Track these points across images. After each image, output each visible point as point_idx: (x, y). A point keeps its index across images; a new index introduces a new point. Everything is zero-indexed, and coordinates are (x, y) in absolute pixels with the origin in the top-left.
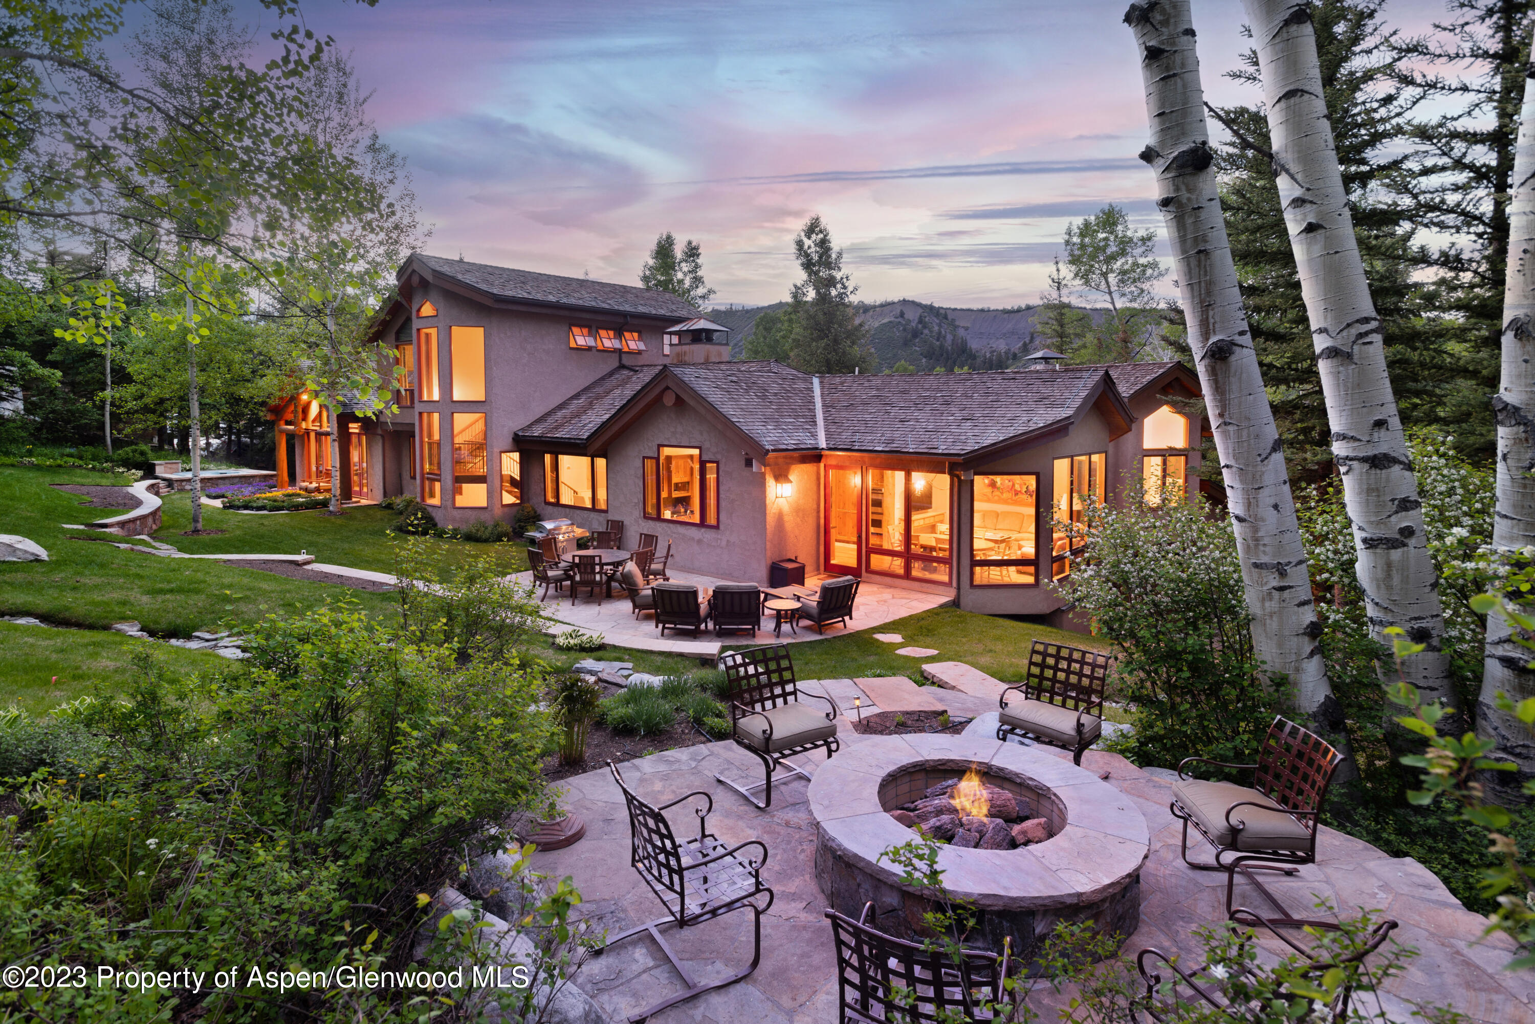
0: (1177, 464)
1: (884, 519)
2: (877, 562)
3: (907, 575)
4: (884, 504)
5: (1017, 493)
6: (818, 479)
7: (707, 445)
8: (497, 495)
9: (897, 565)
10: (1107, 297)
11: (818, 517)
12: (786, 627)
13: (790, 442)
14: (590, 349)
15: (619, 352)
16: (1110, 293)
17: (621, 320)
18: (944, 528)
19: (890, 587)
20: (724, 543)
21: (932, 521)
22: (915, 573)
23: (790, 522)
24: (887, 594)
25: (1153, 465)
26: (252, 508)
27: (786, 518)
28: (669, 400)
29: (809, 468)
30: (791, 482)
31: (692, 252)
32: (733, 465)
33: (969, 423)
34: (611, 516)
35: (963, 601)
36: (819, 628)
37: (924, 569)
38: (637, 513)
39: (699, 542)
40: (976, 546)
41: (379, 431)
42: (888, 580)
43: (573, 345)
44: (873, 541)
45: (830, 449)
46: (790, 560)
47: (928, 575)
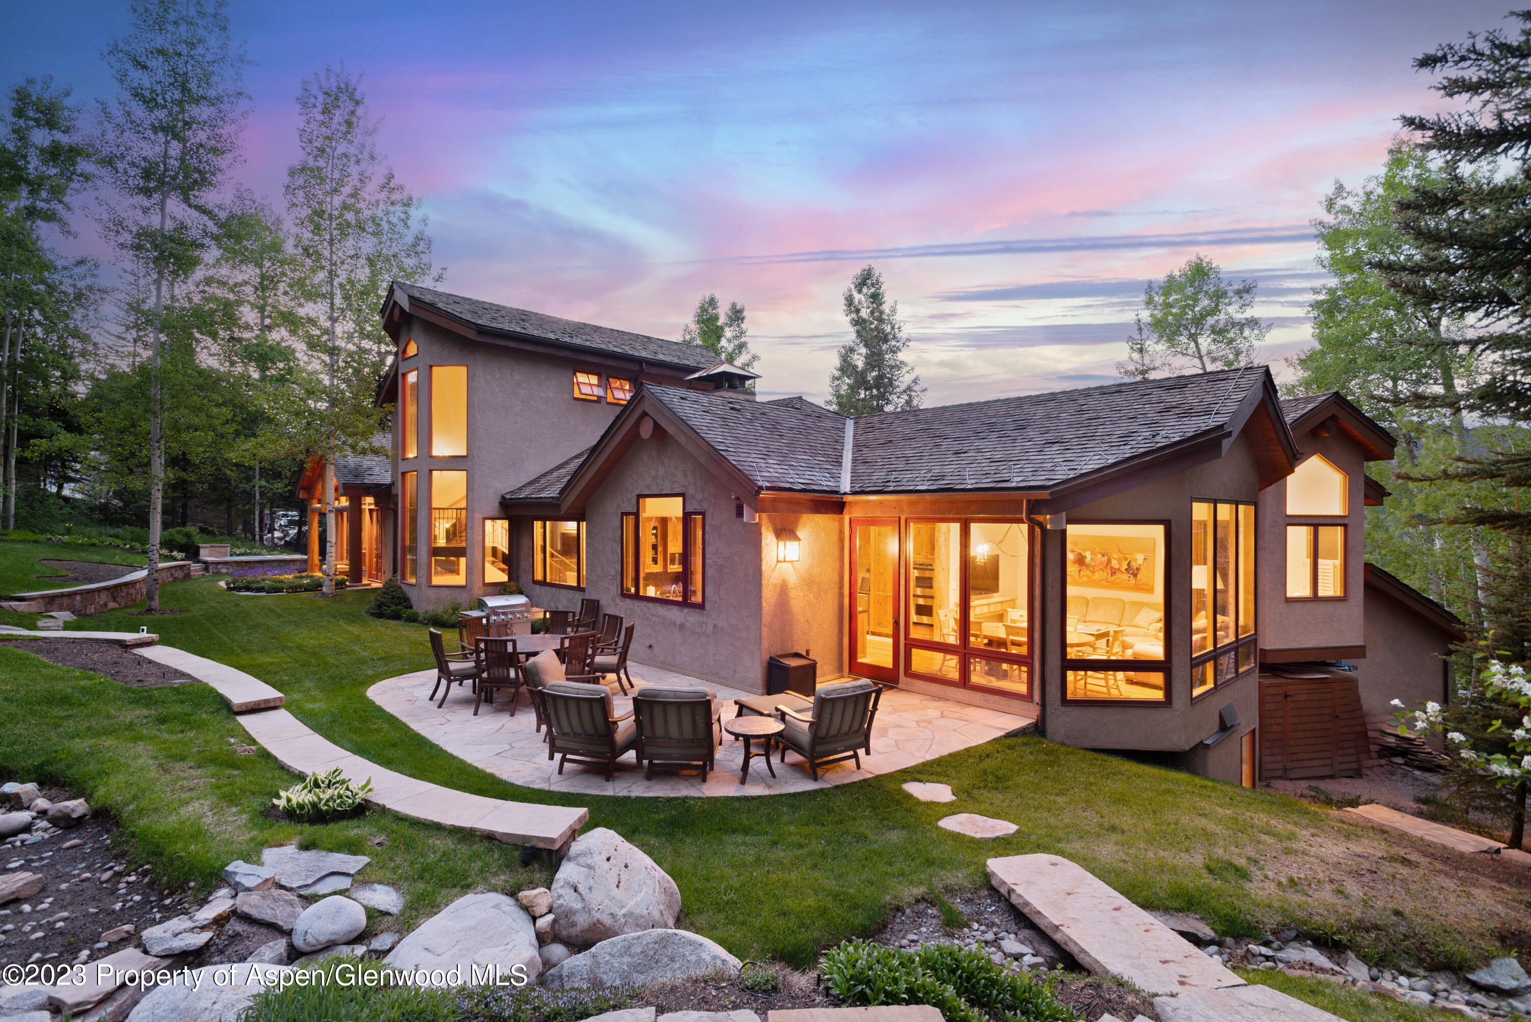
0: (1333, 537)
1: (935, 604)
2: (922, 660)
3: (964, 682)
4: (935, 585)
5: (1114, 572)
6: (841, 540)
7: (691, 491)
8: (478, 571)
9: (950, 666)
10: (1197, 362)
11: (841, 595)
12: (758, 764)
13: (796, 478)
14: (598, 400)
16: (1201, 358)
17: (636, 367)
18: (1019, 616)
19: (940, 698)
20: (710, 629)
21: (999, 608)
22: (976, 678)
23: (798, 601)
24: (933, 710)
25: (1298, 539)
26: (253, 590)
27: (793, 593)
28: (646, 431)
29: (824, 521)
30: (799, 539)
31: (737, 316)
32: (720, 516)
33: (1056, 447)
34: (589, 595)
35: (1052, 725)
36: (812, 769)
37: (989, 673)
38: (615, 589)
39: (682, 627)
40: (1070, 639)
42: (935, 688)
43: (577, 394)
44: (917, 633)
45: (855, 493)
46: (797, 655)
47: (995, 683)
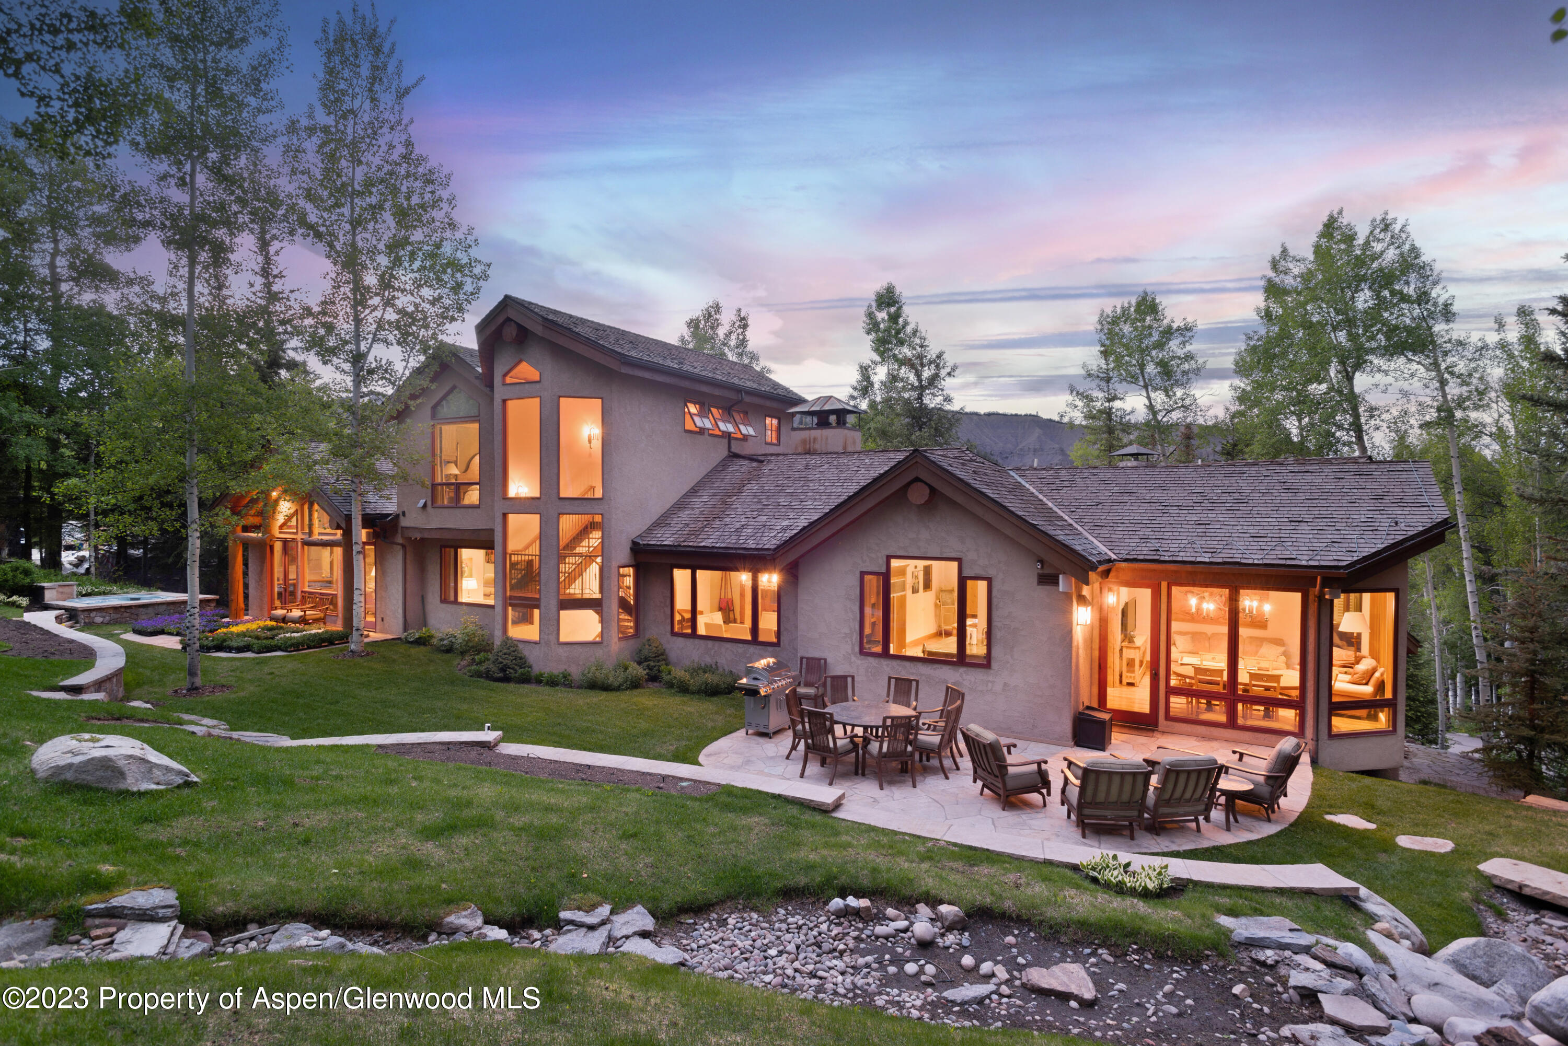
3: (1232, 723)
7: (969, 556)
8: (614, 625)
14: (702, 431)
15: (727, 436)
16: (1146, 386)
17: (736, 397)
20: (998, 687)
26: (229, 649)
27: (1080, 652)
28: (918, 496)
31: (741, 324)
32: (1017, 582)
35: (1321, 757)
38: (848, 647)
41: (399, 540)
42: (1202, 730)
43: (689, 426)
